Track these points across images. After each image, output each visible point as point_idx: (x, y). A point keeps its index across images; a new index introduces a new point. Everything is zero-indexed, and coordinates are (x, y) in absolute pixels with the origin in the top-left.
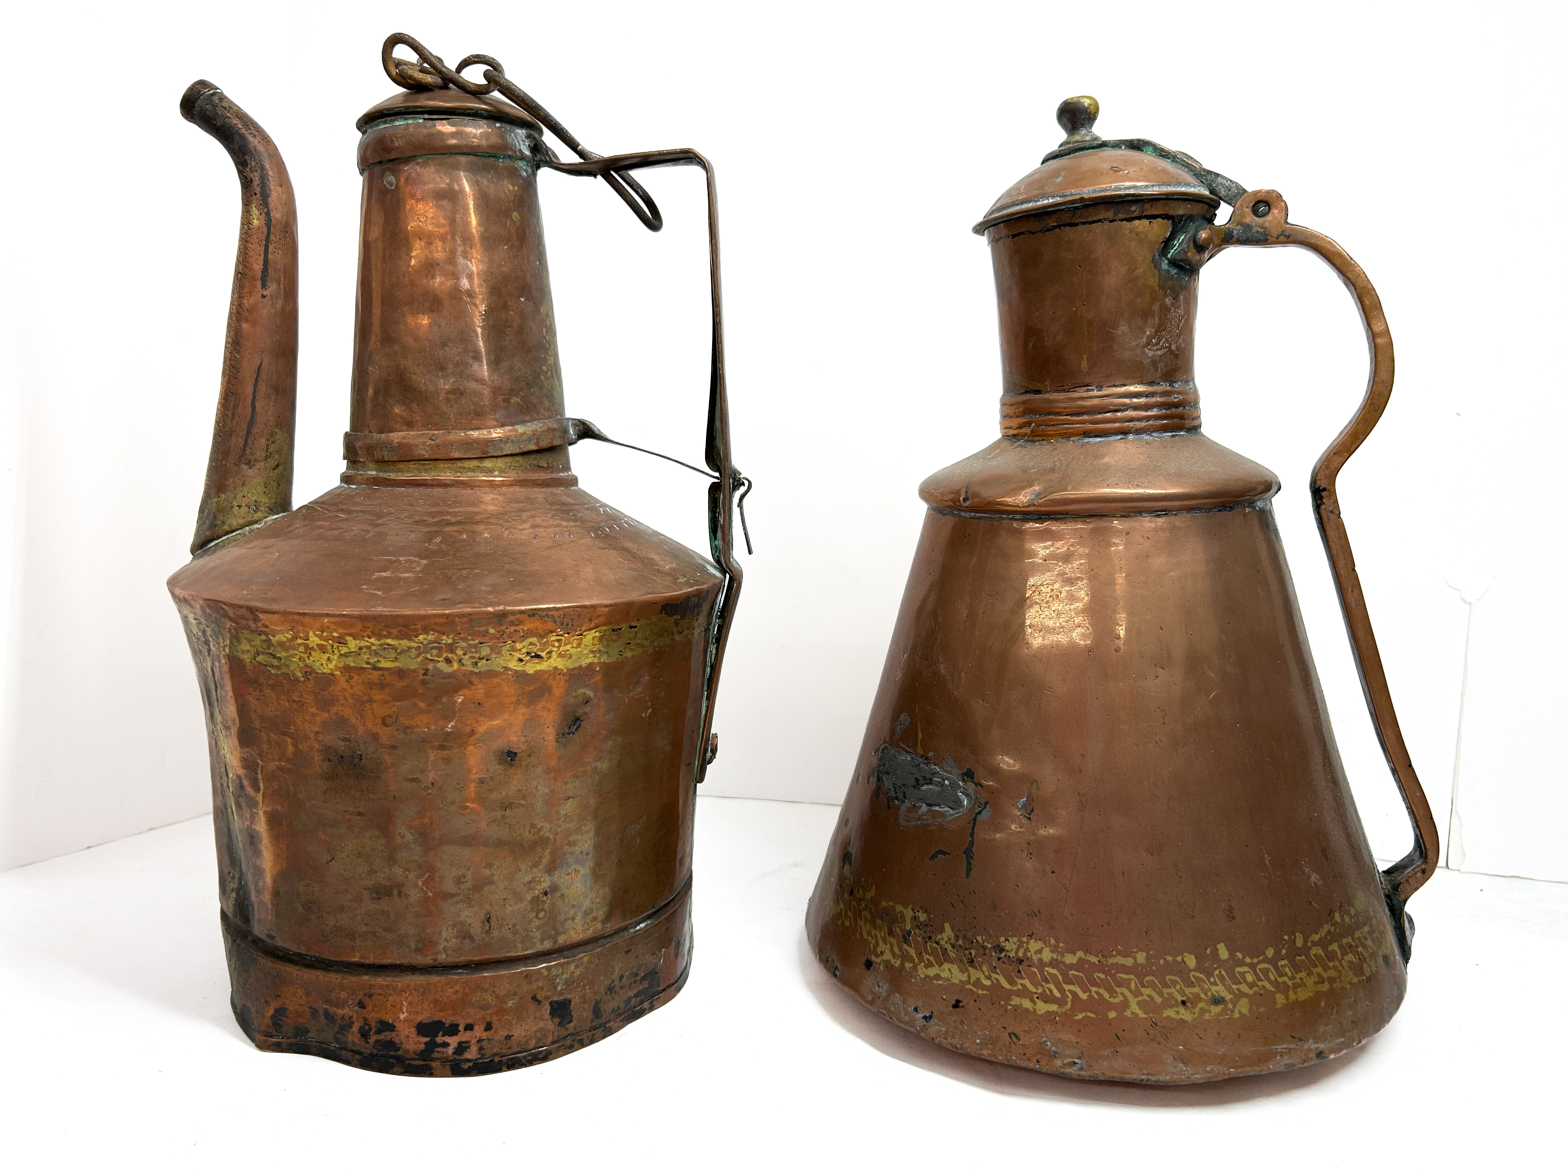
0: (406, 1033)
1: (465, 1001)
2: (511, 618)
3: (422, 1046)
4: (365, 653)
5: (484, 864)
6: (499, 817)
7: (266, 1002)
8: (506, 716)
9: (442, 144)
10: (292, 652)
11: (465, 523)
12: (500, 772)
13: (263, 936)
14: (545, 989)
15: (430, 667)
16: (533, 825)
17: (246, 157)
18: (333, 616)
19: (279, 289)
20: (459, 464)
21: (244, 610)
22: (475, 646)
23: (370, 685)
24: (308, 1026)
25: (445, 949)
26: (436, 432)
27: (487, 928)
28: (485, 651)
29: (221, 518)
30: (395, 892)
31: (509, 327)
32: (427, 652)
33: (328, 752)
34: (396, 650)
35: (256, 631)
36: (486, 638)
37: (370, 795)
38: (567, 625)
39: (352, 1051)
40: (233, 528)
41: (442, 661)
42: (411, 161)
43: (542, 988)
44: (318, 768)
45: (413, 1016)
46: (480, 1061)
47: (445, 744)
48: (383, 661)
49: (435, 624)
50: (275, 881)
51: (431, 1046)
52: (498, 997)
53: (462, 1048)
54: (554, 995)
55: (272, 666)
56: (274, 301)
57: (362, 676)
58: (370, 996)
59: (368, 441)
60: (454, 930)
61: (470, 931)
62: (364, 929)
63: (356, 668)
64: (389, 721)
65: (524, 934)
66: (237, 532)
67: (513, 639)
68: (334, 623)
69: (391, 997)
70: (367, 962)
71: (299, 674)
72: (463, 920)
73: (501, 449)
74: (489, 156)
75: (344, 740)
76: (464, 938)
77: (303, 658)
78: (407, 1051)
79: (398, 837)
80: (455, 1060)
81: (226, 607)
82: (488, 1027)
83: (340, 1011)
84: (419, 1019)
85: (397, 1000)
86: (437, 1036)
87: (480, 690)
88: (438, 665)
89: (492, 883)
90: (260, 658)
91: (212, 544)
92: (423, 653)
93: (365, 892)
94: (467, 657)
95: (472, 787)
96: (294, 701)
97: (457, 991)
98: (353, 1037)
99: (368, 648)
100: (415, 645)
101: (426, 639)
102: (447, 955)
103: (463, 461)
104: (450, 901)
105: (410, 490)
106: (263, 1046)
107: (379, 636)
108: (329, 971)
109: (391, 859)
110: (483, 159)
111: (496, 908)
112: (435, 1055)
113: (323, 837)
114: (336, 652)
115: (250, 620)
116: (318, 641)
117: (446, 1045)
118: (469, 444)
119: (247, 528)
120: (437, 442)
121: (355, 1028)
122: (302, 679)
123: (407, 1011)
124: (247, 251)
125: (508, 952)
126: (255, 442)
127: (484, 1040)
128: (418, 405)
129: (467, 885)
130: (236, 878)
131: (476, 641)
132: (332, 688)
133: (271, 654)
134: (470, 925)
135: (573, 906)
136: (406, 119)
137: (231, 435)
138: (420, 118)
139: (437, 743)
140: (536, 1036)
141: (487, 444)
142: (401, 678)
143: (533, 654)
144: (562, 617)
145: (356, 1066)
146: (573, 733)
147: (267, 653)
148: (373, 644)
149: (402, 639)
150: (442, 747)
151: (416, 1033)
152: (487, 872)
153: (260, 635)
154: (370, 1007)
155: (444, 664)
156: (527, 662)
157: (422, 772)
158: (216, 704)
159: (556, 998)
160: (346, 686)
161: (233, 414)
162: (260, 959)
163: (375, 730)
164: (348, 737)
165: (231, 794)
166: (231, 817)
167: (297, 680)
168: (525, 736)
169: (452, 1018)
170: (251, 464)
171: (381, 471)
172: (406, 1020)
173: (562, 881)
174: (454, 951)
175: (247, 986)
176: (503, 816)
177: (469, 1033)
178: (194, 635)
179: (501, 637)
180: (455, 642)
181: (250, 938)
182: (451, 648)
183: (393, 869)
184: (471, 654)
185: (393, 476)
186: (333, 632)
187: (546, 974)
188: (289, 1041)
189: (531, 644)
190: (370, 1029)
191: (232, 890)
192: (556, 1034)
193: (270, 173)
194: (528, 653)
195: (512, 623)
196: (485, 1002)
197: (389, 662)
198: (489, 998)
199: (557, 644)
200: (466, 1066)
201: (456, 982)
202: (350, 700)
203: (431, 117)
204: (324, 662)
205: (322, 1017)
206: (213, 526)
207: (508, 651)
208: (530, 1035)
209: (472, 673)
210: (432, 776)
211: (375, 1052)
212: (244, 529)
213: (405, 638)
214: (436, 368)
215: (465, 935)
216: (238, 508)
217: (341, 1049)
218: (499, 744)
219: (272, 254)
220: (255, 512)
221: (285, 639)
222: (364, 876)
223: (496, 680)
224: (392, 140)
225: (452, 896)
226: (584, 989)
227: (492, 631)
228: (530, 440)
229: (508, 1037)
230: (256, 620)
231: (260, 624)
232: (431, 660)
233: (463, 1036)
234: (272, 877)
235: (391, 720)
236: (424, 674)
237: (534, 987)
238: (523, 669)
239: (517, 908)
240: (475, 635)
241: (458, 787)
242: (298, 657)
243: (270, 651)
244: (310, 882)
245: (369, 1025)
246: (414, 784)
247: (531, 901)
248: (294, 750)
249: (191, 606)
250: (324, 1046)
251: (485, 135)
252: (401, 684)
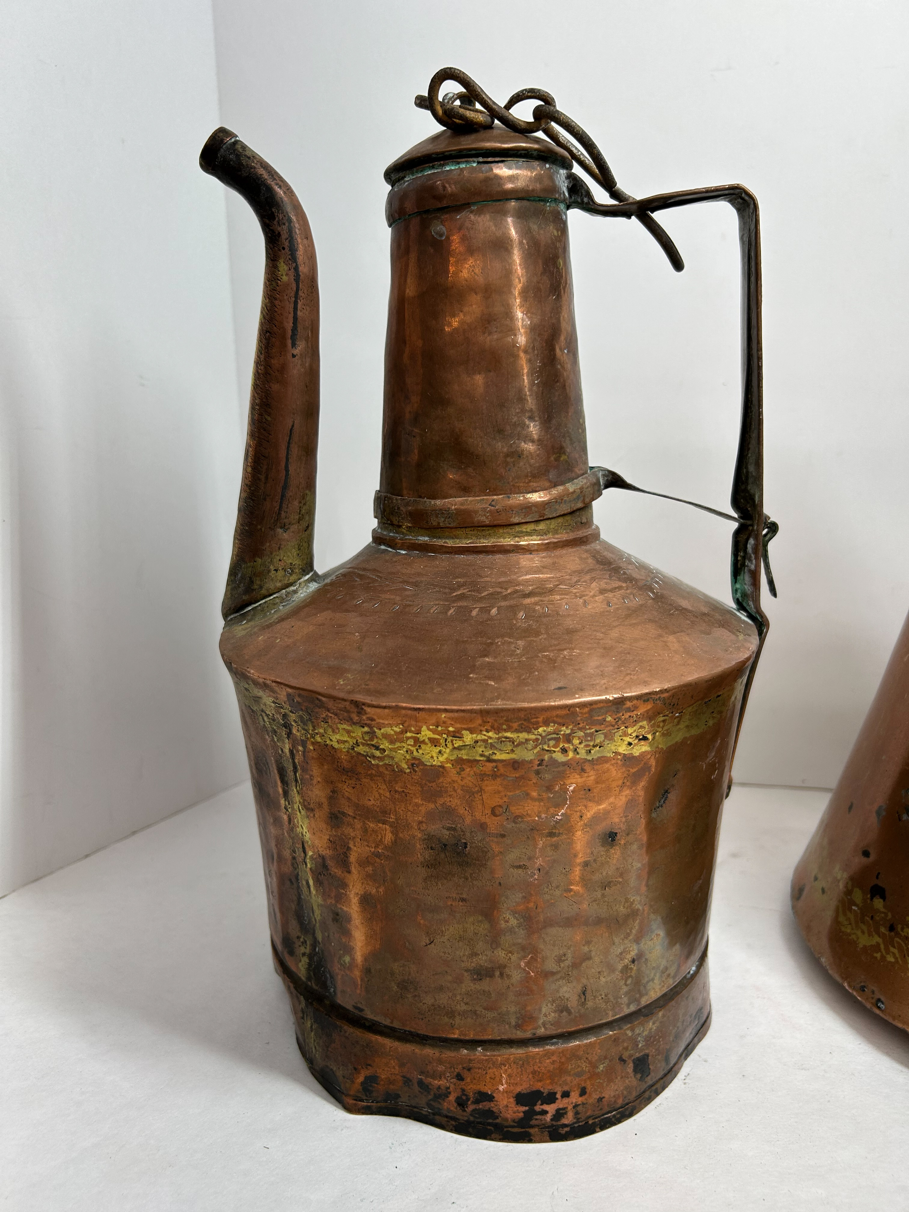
0: (505, 1103)
1: (562, 1070)
2: (629, 704)
3: (521, 1115)
4: (480, 747)
5: (584, 942)
6: (599, 896)
7: (355, 1069)
8: (612, 800)
9: (499, 189)
10: (398, 744)
11: (539, 594)
12: (602, 853)
13: (349, 1007)
14: (630, 1048)
15: (546, 757)
16: (627, 900)
17: (273, 210)
18: (452, 711)
19: (308, 347)
20: (517, 529)
21: (348, 703)
22: (591, 735)
23: (482, 776)
24: (400, 1093)
25: (544, 1025)
26: (495, 497)
27: (583, 1000)
28: (600, 738)
29: (258, 582)
30: (497, 973)
31: (557, 381)
32: (545, 743)
33: (430, 841)
34: (513, 743)
35: (357, 723)
36: (603, 726)
37: (474, 882)
38: (674, 705)
39: (447, 1117)
40: (271, 592)
41: (558, 751)
42: (464, 209)
43: (626, 1049)
44: (419, 856)
45: (512, 1088)
46: (576, 1125)
47: (554, 831)
48: (498, 754)
49: (557, 716)
50: (366, 959)
51: (530, 1115)
52: (590, 1063)
53: (560, 1114)
54: (636, 1053)
55: (374, 757)
56: (304, 360)
57: (475, 769)
58: (469, 1070)
59: (421, 507)
60: (552, 1005)
61: (567, 1005)
62: (464, 1007)
63: (469, 761)
64: (498, 811)
65: (614, 1002)
66: (275, 596)
67: (626, 725)
68: (452, 719)
69: (490, 1070)
70: (467, 1038)
71: (404, 766)
72: (561, 995)
73: (556, 510)
74: (539, 200)
75: (449, 829)
76: (562, 1012)
77: (411, 750)
78: (506, 1120)
79: (502, 922)
80: (553, 1126)
81: (323, 699)
82: (583, 1092)
83: (436, 1082)
84: (518, 1089)
85: (496, 1073)
86: (536, 1105)
87: (591, 777)
88: (554, 755)
89: (589, 958)
90: (361, 749)
91: (250, 608)
92: (540, 744)
93: (466, 974)
94: (582, 746)
95: (577, 871)
96: (396, 791)
97: (554, 1061)
98: (449, 1104)
99: (485, 741)
100: (533, 737)
101: (545, 731)
102: (546, 1029)
103: (521, 525)
104: (551, 979)
105: (471, 557)
106: (351, 1108)
107: (498, 730)
108: (424, 1045)
109: (494, 941)
110: (534, 203)
111: (591, 981)
112: (533, 1122)
113: (422, 922)
114: (450, 745)
115: (353, 712)
116: (430, 734)
117: (545, 1112)
118: (529, 507)
119: (284, 591)
120: (497, 507)
121: (452, 1098)
122: (408, 771)
123: (506, 1083)
124: (276, 309)
125: (601, 1020)
126: (289, 505)
127: (579, 1105)
128: (474, 469)
129: (567, 963)
130: (308, 943)
131: (593, 730)
132: (441, 780)
133: (373, 745)
134: (567, 999)
135: (654, 968)
136: (459, 163)
137: (265, 499)
138: (474, 162)
139: (547, 831)
140: (623, 1093)
141: (544, 507)
142: (515, 769)
143: (641, 737)
144: (671, 698)
145: (451, 1131)
146: (662, 806)
147: (368, 745)
148: (491, 738)
149: (521, 732)
150: (551, 834)
151: (515, 1103)
152: (586, 949)
153: (363, 727)
154: (469, 1080)
155: (560, 754)
156: (636, 745)
157: (530, 858)
158: (294, 784)
159: (637, 1055)
160: (456, 778)
161: (267, 478)
162: (345, 1027)
163: (483, 820)
164: (453, 826)
165: (308, 870)
166: (305, 889)
167: (402, 771)
168: (626, 817)
169: (550, 1087)
170: (286, 527)
171: (434, 537)
172: (505, 1092)
173: (646, 947)
174: (552, 1025)
175: (330, 1049)
176: (603, 895)
177: (566, 1100)
178: (267, 715)
179: (616, 724)
180: (573, 732)
181: (327, 1002)
182: (568, 739)
183: (495, 952)
184: (587, 743)
185: (450, 543)
186: (449, 727)
187: (630, 1035)
188: (379, 1104)
189: (641, 727)
190: (468, 1100)
191: (304, 954)
192: (638, 1090)
193: (297, 225)
194: (637, 737)
195: (629, 710)
196: (579, 1069)
197: (504, 755)
198: (585, 1066)
199: (661, 724)
200: (563, 1131)
201: (553, 1053)
202: (459, 791)
203: (485, 159)
204: (435, 755)
205: (416, 1085)
206: (249, 590)
207: (620, 736)
208: (618, 1095)
209: (586, 760)
210: (539, 862)
211: (472, 1119)
212: (281, 592)
213: (526, 731)
214: (494, 431)
215: (563, 1009)
216: (275, 572)
217: (434, 1114)
218: (602, 827)
219: (301, 311)
220: (291, 574)
221: (392, 733)
222: (465, 959)
223: (607, 766)
224: (444, 187)
225: (553, 974)
226: (659, 1042)
227: (609, 719)
228: (578, 498)
229: (600, 1099)
230: (361, 712)
231: (364, 717)
232: (548, 751)
233: (561, 1103)
234: (362, 956)
235: (501, 810)
236: (539, 765)
237: (621, 1048)
238: (630, 752)
239: (609, 978)
240: (593, 723)
241: (564, 871)
242: (405, 750)
243: (372, 743)
244: (406, 963)
245: (466, 1095)
246: (520, 871)
247: (622, 972)
248: (393, 839)
249: (273, 691)
250: (415, 1110)
251: (538, 179)
252: (514, 775)
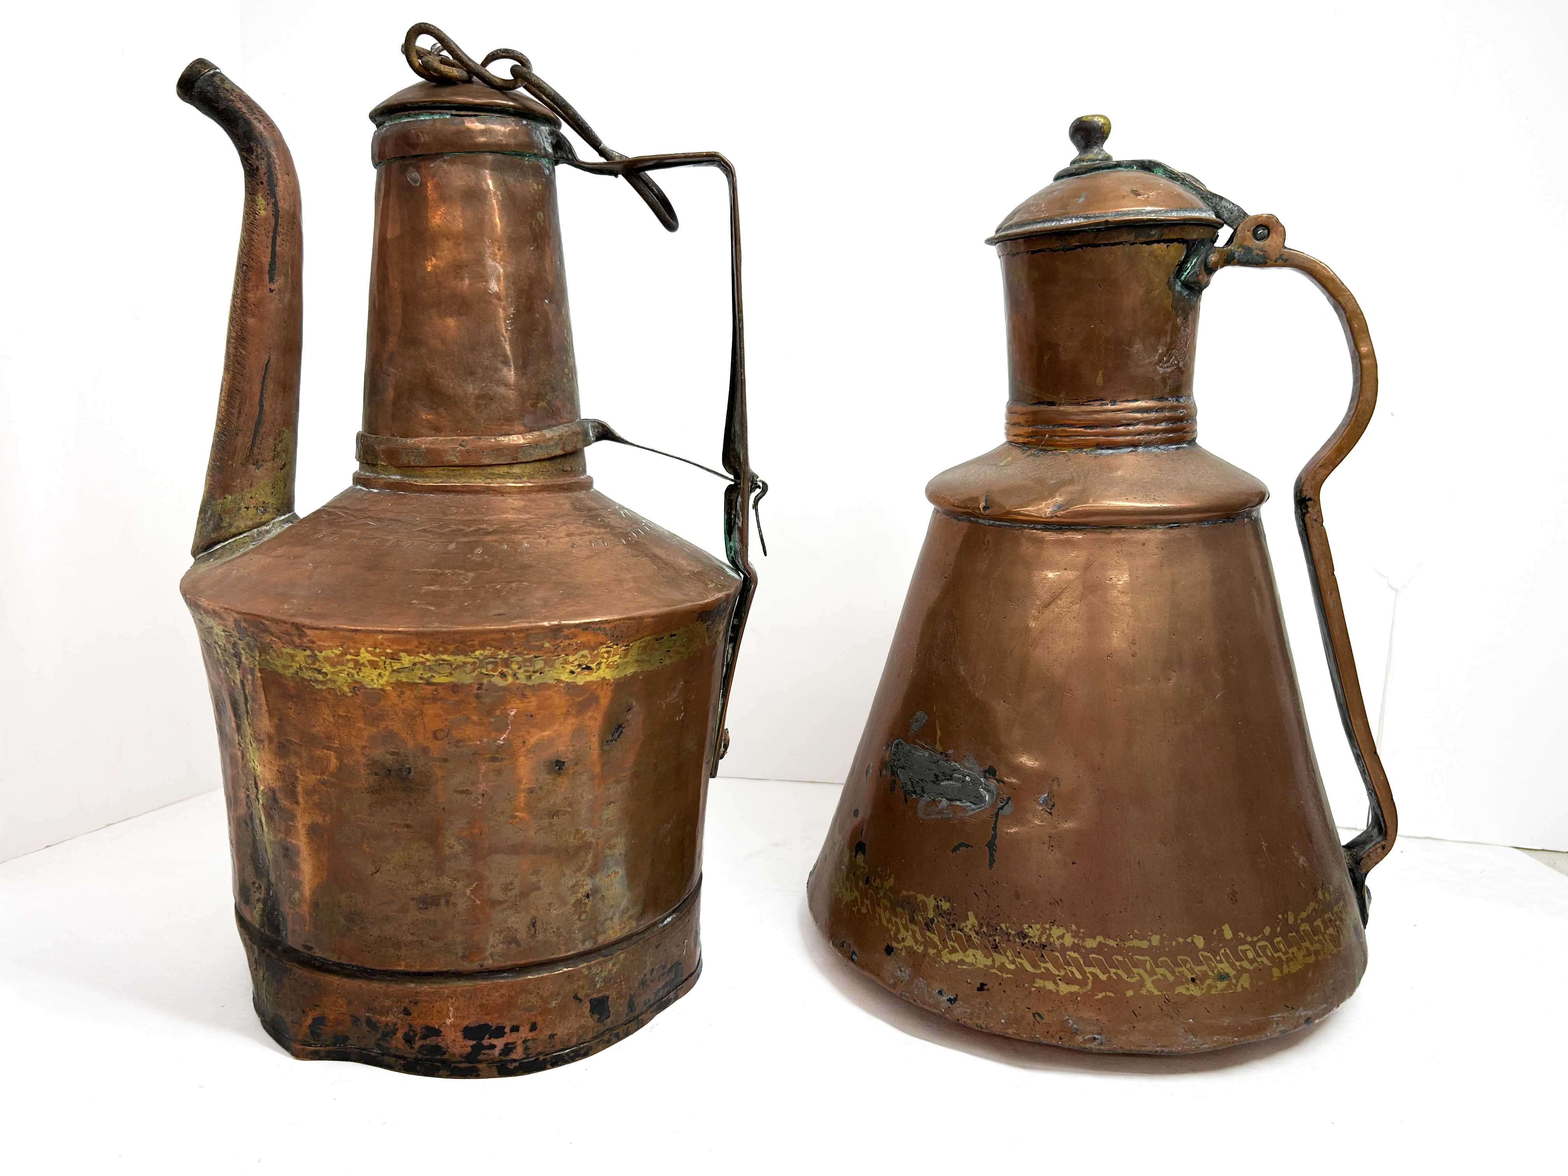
0: (453, 1037)
1: (510, 1003)
2: (566, 632)
3: (469, 1050)
4: (419, 669)
5: (531, 871)
6: (547, 824)
7: (303, 1012)
8: (556, 727)
9: (470, 142)
10: (339, 668)
11: (503, 532)
12: (549, 781)
13: (299, 948)
14: (586, 987)
15: (485, 681)
16: (578, 831)
17: (252, 144)
18: (388, 632)
19: (287, 282)
20: (489, 470)
21: (289, 626)
22: (530, 660)
23: (423, 699)
24: (348, 1034)
25: (492, 955)
26: (465, 438)
27: (533, 932)
28: (539, 665)
29: (228, 520)
30: (443, 901)
31: (535, 330)
32: (483, 667)
33: (375, 766)
34: (451, 666)
35: (299, 646)
36: (541, 652)
37: (418, 808)
38: (617, 637)
39: (396, 1056)
40: (241, 530)
41: (497, 676)
42: (438, 158)
43: (583, 987)
44: (364, 782)
45: (459, 1021)
46: (526, 1061)
47: (496, 756)
48: (437, 676)
49: (493, 640)
50: (313, 893)
51: (477, 1049)
52: (542, 998)
53: (508, 1049)
54: (593, 993)
55: (316, 681)
56: (282, 295)
57: (415, 692)
58: (416, 1003)
59: (392, 445)
60: (500, 936)
61: (516, 936)
62: (411, 938)
63: (408, 684)
64: (440, 735)
65: (568, 936)
66: (245, 535)
67: (566, 652)
68: (388, 640)
69: (438, 1004)
70: (413, 970)
71: (346, 689)
72: (509, 925)
73: (531, 454)
74: (516, 154)
75: (392, 754)
76: (510, 943)
77: (351, 673)
78: (454, 1055)
79: (447, 848)
80: (501, 1060)
81: (267, 622)
82: (533, 1028)
83: (384, 1019)
84: (466, 1023)
85: (443, 1006)
86: (483, 1039)
87: (533, 703)
88: (493, 679)
89: (538, 889)
90: (304, 674)
91: (218, 547)
92: (478, 667)
93: (412, 903)
94: (521, 671)
95: (522, 798)
96: (339, 716)
97: (502, 995)
98: (397, 1042)
99: (423, 663)
100: (471, 660)
101: (482, 655)
102: (493, 960)
103: (493, 467)
104: (498, 908)
105: (440, 496)
106: (299, 1055)
107: (435, 652)
108: (372, 980)
109: (439, 869)
110: (510, 157)
111: (541, 913)
112: (481, 1057)
113: (368, 849)
114: (388, 668)
115: (295, 635)
116: (369, 657)
117: (493, 1047)
118: (500, 450)
119: (255, 530)
120: (467, 448)
121: (400, 1035)
122: (350, 694)
123: (454, 1016)
124: (253, 243)
125: (553, 954)
126: (263, 441)
127: (529, 1040)
128: (446, 410)
129: (514, 892)
130: (263, 888)
131: (532, 656)
132: (382, 704)
133: (316, 669)
134: (516, 930)
135: (612, 906)
136: (432, 114)
137: (237, 434)
138: (448, 114)
139: (489, 756)
140: (577, 1032)
141: (517, 450)
142: (454, 692)
143: (584, 666)
144: (613, 629)
145: (399, 1071)
146: (616, 740)
147: (311, 669)
148: (428, 660)
149: (458, 655)
150: (494, 759)
151: (462, 1037)
152: (534, 878)
153: (305, 650)
154: (415, 1014)
155: (499, 678)
156: (579, 673)
157: (473, 783)
158: (245, 716)
159: (595, 996)
160: (397, 701)
161: (239, 412)
162: (295, 969)
163: (425, 744)
164: (397, 751)
165: (260, 806)
166: (258, 828)
167: (344, 695)
168: (573, 746)
169: (498, 1021)
170: (259, 464)
171: (406, 476)
172: (453, 1025)
173: (602, 883)
174: (500, 956)
175: (280, 996)
176: (551, 823)
177: (515, 1034)
178: (220, 646)
179: (556, 651)
180: (510, 657)
181: (280, 948)
182: (506, 663)
183: (441, 879)
184: (527, 668)
185: (420, 482)
186: (386, 649)
187: (586, 973)
188: (327, 1048)
189: (583, 656)
190: (415, 1035)
191: (258, 900)
192: (595, 1030)
193: (277, 161)
194: (579, 665)
195: (567, 637)
196: (530, 1004)
197: (443, 678)
198: (534, 1000)
199: (606, 655)
200: (512, 1066)
201: (502, 986)
202: (401, 715)
203: (458, 113)
204: (375, 678)
205: (364, 1025)
206: (218, 528)
207: (561, 664)
208: (572, 1033)
209: (526, 686)
210: (482, 787)
211: (420, 1056)
212: (252, 531)
213: (462, 654)
214: (465, 373)
215: (511, 940)
216: (246, 509)
217: (383, 1055)
218: (548, 754)
219: (280, 246)
220: (263, 513)
221: (333, 655)
222: (410, 887)
223: (549, 692)
224: (418, 136)
225: (500, 903)
226: (621, 985)
227: (547, 645)
228: (556, 445)
229: (552, 1036)
230: (302, 635)
231: (305, 640)
232: (487, 674)
233: (509, 1038)
234: (310, 889)
235: (442, 733)
236: (479, 689)
237: (576, 986)
238: (574, 680)
239: (561, 911)
240: (530, 649)
241: (508, 797)
242: (346, 673)
243: (315, 667)
244: (353, 894)
245: (414, 1031)
246: (464, 796)
247: (574, 905)
248: (338, 765)
249: (222, 618)
250: (364, 1052)
251: (513, 134)
252: (454, 699)
